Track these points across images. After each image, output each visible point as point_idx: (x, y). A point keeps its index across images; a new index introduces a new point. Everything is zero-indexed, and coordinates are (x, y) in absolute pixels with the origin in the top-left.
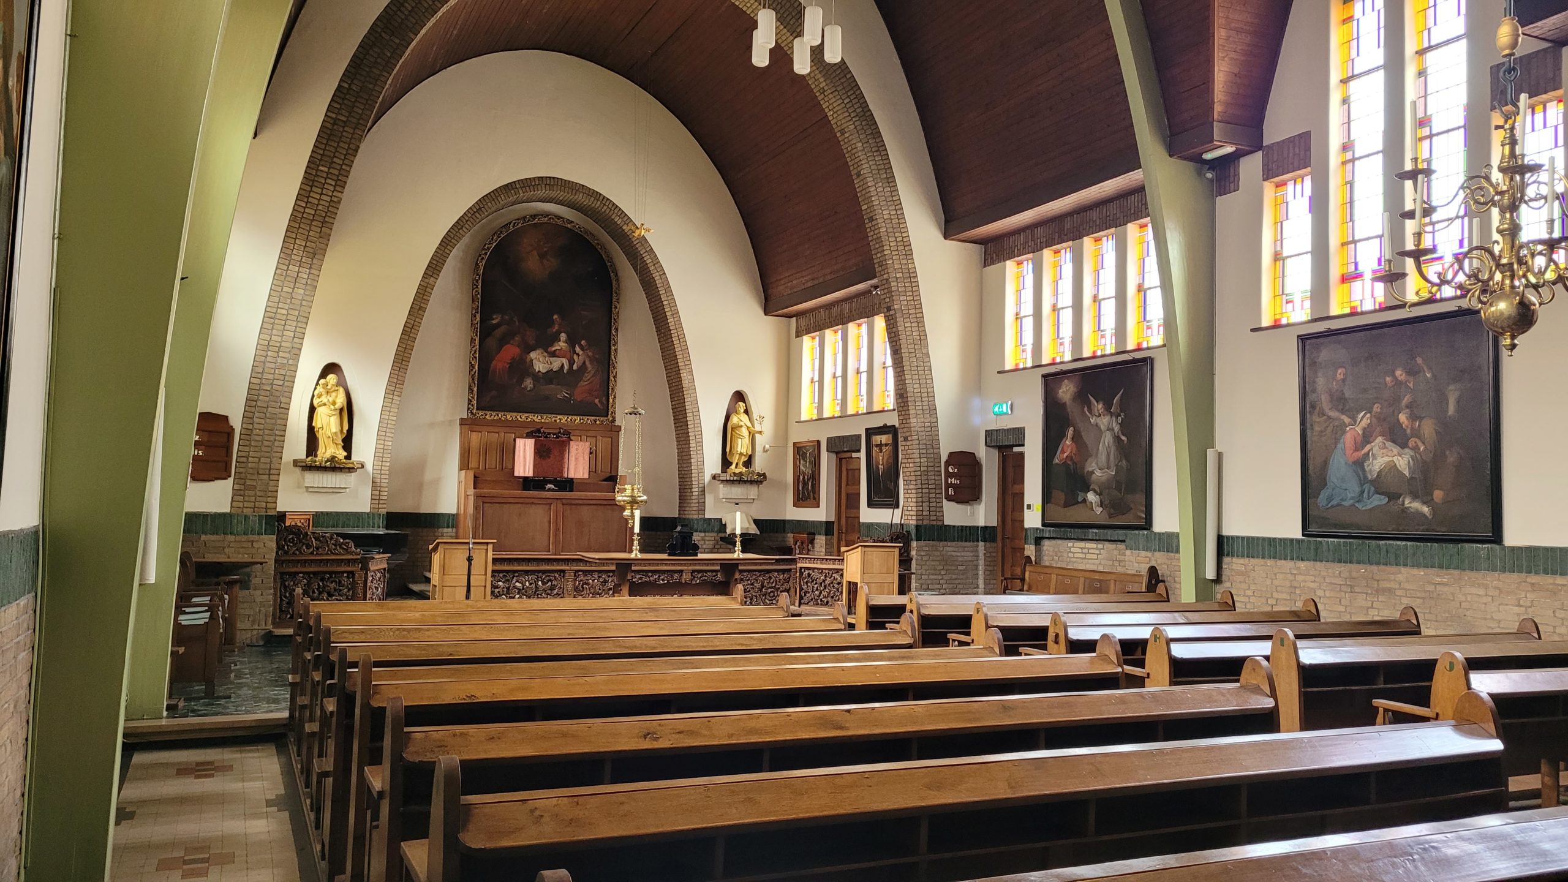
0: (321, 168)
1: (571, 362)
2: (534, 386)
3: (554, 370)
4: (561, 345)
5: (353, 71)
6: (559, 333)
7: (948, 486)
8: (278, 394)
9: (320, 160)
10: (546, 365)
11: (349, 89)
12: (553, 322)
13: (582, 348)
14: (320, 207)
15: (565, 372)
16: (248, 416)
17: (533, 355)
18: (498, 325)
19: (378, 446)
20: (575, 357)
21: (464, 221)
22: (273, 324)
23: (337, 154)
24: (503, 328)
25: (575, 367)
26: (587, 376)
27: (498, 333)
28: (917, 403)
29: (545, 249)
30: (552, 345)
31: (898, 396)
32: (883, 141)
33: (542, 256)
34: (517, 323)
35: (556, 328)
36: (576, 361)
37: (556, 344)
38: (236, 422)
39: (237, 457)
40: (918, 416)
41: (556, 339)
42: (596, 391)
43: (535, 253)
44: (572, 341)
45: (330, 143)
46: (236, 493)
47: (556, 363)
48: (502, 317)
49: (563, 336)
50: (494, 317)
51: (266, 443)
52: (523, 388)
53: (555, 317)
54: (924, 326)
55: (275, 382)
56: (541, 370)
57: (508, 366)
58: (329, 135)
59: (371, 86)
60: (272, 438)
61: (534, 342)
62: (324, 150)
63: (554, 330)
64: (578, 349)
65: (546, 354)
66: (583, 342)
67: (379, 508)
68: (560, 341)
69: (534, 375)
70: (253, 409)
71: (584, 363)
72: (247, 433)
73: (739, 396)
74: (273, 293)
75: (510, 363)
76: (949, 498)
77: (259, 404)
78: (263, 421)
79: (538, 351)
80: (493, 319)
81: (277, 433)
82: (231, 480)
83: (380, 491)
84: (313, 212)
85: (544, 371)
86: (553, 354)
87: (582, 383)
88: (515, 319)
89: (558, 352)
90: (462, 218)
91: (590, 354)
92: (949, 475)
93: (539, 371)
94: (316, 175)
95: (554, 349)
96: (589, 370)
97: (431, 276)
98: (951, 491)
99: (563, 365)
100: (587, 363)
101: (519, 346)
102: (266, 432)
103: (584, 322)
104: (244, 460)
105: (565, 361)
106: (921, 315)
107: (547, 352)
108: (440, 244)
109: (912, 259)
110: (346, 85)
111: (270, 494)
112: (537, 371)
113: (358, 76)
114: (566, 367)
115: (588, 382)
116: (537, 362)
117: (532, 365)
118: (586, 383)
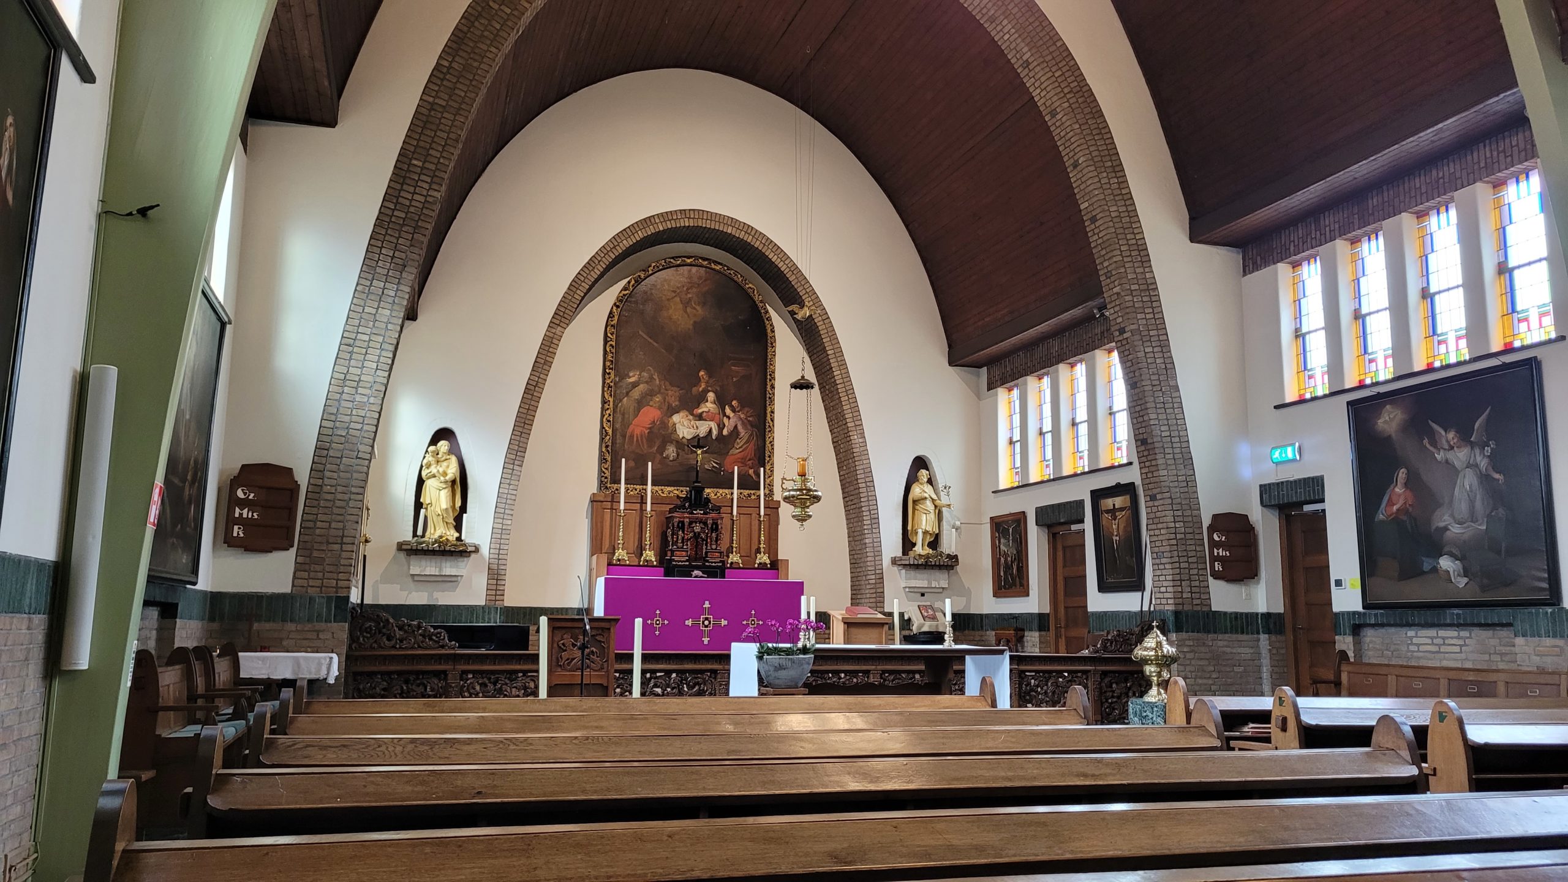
0: (415, 162)
1: (721, 427)
2: (678, 455)
3: (702, 436)
4: (709, 406)
5: (455, 46)
6: (705, 392)
7: (1214, 559)
8: (354, 440)
9: (414, 153)
10: (692, 430)
11: (450, 67)
12: (698, 380)
13: (734, 411)
14: (412, 209)
15: (714, 437)
16: (317, 470)
17: (676, 418)
18: (635, 385)
19: (496, 526)
20: (725, 420)
21: (597, 262)
22: (351, 353)
23: (434, 145)
24: (642, 387)
25: (725, 432)
26: (739, 443)
27: (636, 393)
28: (1167, 451)
29: (689, 296)
30: (698, 407)
31: (1139, 443)
32: (1105, 121)
33: (686, 304)
34: (657, 382)
35: (703, 386)
36: (727, 424)
37: (702, 405)
38: (302, 476)
39: (302, 520)
40: (1169, 468)
41: (702, 398)
42: (749, 460)
43: (678, 299)
44: (721, 402)
45: (425, 132)
46: (299, 567)
47: (703, 428)
48: (640, 375)
49: (711, 396)
50: (631, 374)
51: (338, 503)
52: (665, 458)
53: (702, 373)
54: (1170, 351)
55: (352, 425)
56: (685, 435)
57: (647, 432)
58: (425, 123)
59: (476, 64)
60: (346, 497)
61: (677, 403)
62: (418, 140)
63: (701, 389)
64: (728, 411)
65: (691, 417)
66: (734, 403)
67: (496, 600)
68: (707, 401)
69: (677, 442)
70: (323, 460)
71: (736, 427)
72: (315, 490)
73: (920, 463)
74: (352, 315)
75: (650, 428)
76: (1216, 576)
77: (331, 453)
78: (335, 475)
79: (683, 414)
80: (630, 377)
81: (354, 490)
82: (293, 551)
83: (497, 580)
84: (403, 215)
85: (689, 437)
86: (700, 417)
87: (733, 451)
88: (655, 377)
89: (705, 414)
90: (594, 259)
91: (742, 416)
92: (1213, 544)
93: (683, 437)
94: (408, 171)
95: (700, 411)
96: (742, 435)
97: (559, 325)
98: (1218, 566)
99: (711, 431)
100: (740, 427)
101: (660, 408)
102: (340, 489)
103: (735, 379)
104: (311, 524)
105: (713, 425)
106: (1165, 337)
107: (692, 414)
108: (569, 289)
109: (1150, 266)
110: (446, 64)
111: (342, 569)
112: (681, 436)
113: (461, 53)
114: (715, 432)
115: (741, 450)
116: (681, 427)
117: (676, 431)
118: (738, 451)
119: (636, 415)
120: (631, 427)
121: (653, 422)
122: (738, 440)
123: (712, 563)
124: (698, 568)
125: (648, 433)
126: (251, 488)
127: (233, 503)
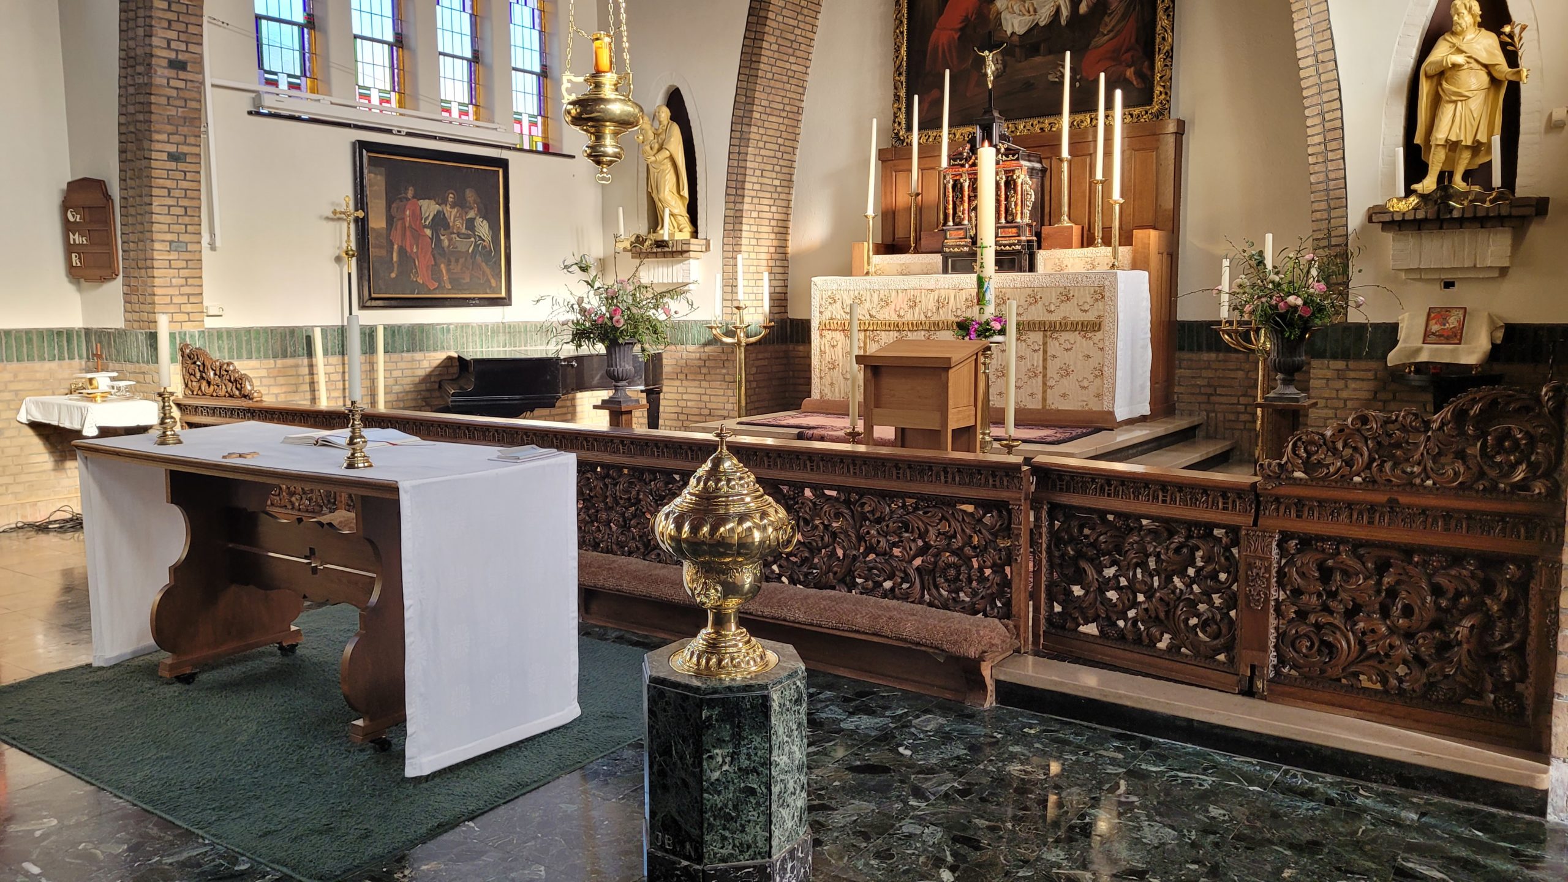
1: (1076, 1)
2: (1005, 67)
15: (1063, 22)
16: (123, 178)
19: (728, 213)
26: (1109, 24)
38: (115, 191)
39: (122, 242)
42: (1126, 51)
46: (126, 299)
51: (139, 219)
56: (1017, 30)
57: (956, 36)
60: (142, 209)
69: (1003, 43)
75: (961, 29)
77: (129, 156)
82: (120, 280)
83: (732, 286)
87: (1099, 41)
99: (1058, 10)
104: (127, 246)
105: (1063, 1)
115: (1111, 35)
116: (1009, 16)
117: (1001, 24)
118: (1106, 38)
119: (940, 12)
120: (935, 33)
121: (966, 19)
122: (1107, 19)
125: (959, 38)
126: (76, 209)
127: (68, 227)
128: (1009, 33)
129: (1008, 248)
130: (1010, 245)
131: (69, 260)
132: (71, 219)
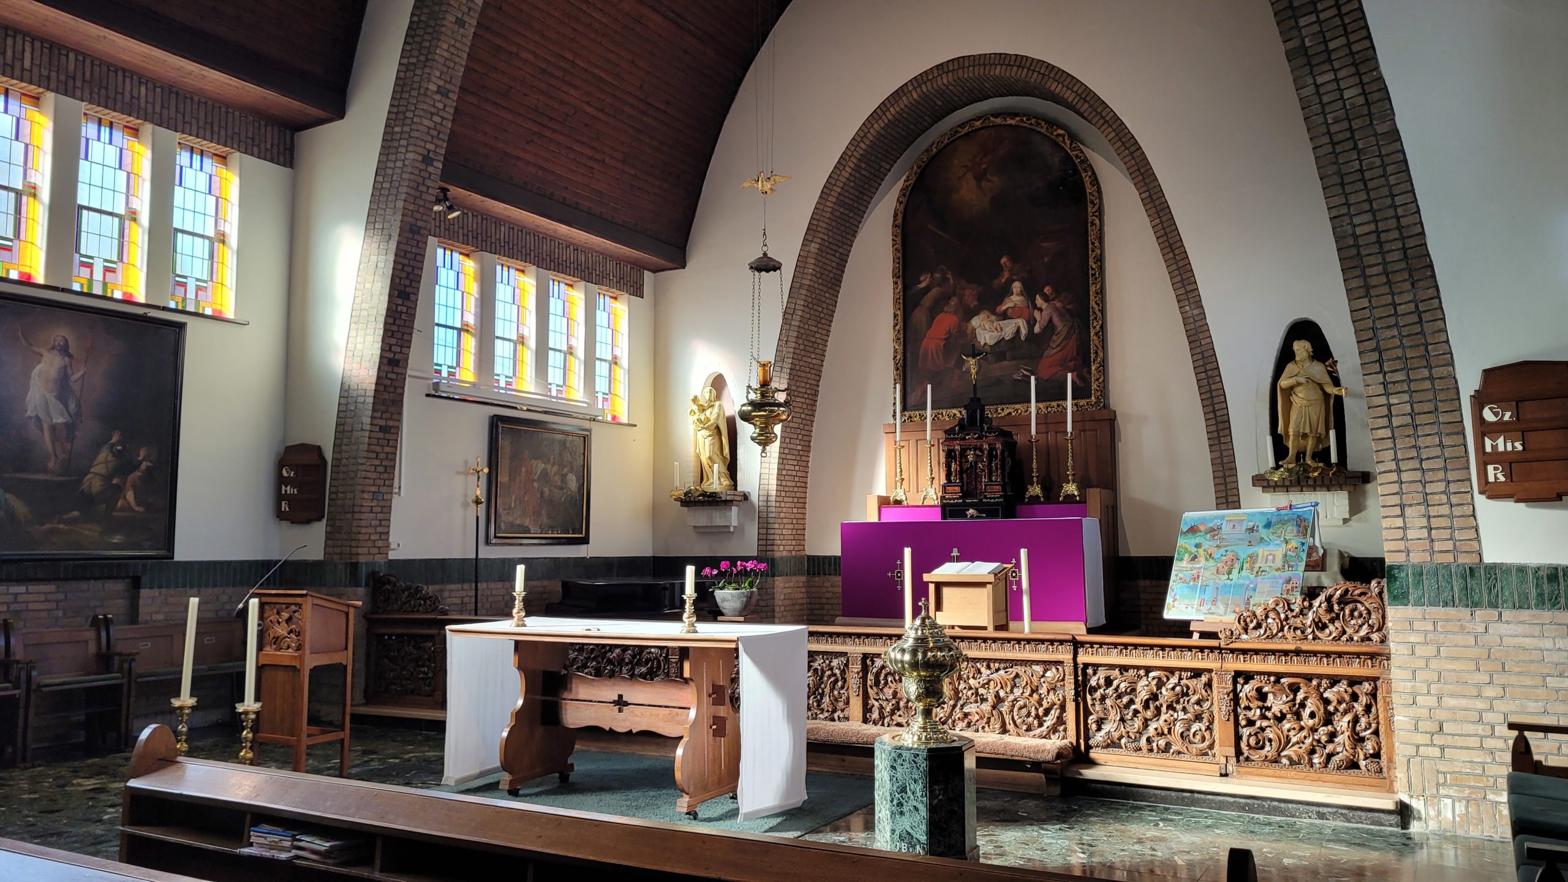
0: (396, 129)
1: (1031, 323)
4: (1015, 299)
6: (1010, 282)
8: (360, 414)
10: (995, 334)
12: (1000, 269)
13: (1046, 299)
14: (395, 177)
15: (1023, 338)
16: (337, 445)
17: (975, 322)
18: (928, 289)
19: (763, 471)
20: (1037, 314)
21: (847, 158)
22: (359, 331)
24: (934, 291)
25: (1037, 329)
26: (1057, 340)
27: (927, 301)
29: (984, 166)
30: (1001, 302)
33: (979, 178)
34: (952, 281)
35: (1006, 277)
36: (1038, 319)
37: (1007, 300)
38: (329, 453)
39: (330, 493)
41: (1006, 291)
42: (1071, 361)
43: (970, 176)
44: (1030, 292)
46: (329, 536)
47: (1008, 329)
48: (932, 276)
49: (1017, 286)
50: (922, 278)
51: (351, 475)
53: (1004, 260)
55: (359, 400)
56: (988, 341)
57: (942, 344)
60: (354, 468)
61: (976, 303)
63: (1003, 280)
64: (1039, 301)
65: (993, 317)
66: (1047, 290)
67: (766, 551)
68: (1012, 294)
70: (342, 436)
71: (1050, 320)
72: (337, 464)
73: (1301, 330)
75: (945, 339)
77: (348, 428)
78: (350, 449)
79: (983, 315)
80: (920, 283)
81: (360, 461)
82: (324, 521)
83: (767, 529)
84: (388, 185)
86: (1004, 316)
87: (1050, 352)
88: (949, 276)
89: (1010, 311)
90: (844, 156)
91: (1059, 305)
92: (1484, 429)
93: (985, 344)
95: (1004, 308)
96: (1059, 330)
98: (1493, 473)
99: (1018, 330)
100: (1056, 320)
101: (955, 313)
102: (352, 461)
103: (1046, 259)
104: (334, 496)
105: (1021, 323)
107: (994, 313)
111: (353, 536)
115: (1059, 348)
116: (981, 332)
117: (976, 337)
118: (1055, 351)
119: (930, 325)
120: (925, 340)
121: (949, 332)
122: (1054, 337)
123: (991, 498)
124: (972, 505)
125: (944, 345)
126: (291, 467)
127: (281, 481)
128: (982, 343)
129: (992, 500)
130: (995, 498)
131: (279, 506)
132: (285, 474)
